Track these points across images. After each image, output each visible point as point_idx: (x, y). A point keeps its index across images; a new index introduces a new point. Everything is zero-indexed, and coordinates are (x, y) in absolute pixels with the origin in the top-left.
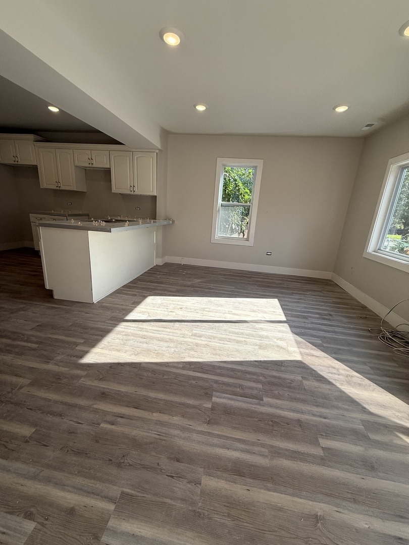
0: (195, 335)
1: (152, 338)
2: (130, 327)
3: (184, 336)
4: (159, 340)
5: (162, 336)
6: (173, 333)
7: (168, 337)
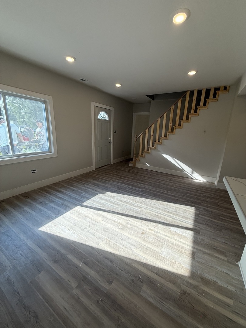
0: (140, 208)
1: (163, 210)
2: (179, 220)
3: (146, 208)
4: (159, 208)
5: (158, 211)
6: (152, 211)
7: (155, 209)
